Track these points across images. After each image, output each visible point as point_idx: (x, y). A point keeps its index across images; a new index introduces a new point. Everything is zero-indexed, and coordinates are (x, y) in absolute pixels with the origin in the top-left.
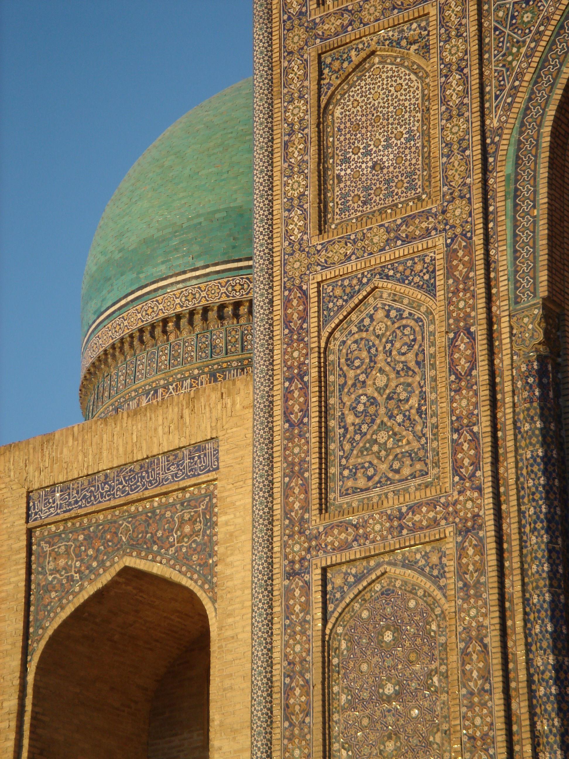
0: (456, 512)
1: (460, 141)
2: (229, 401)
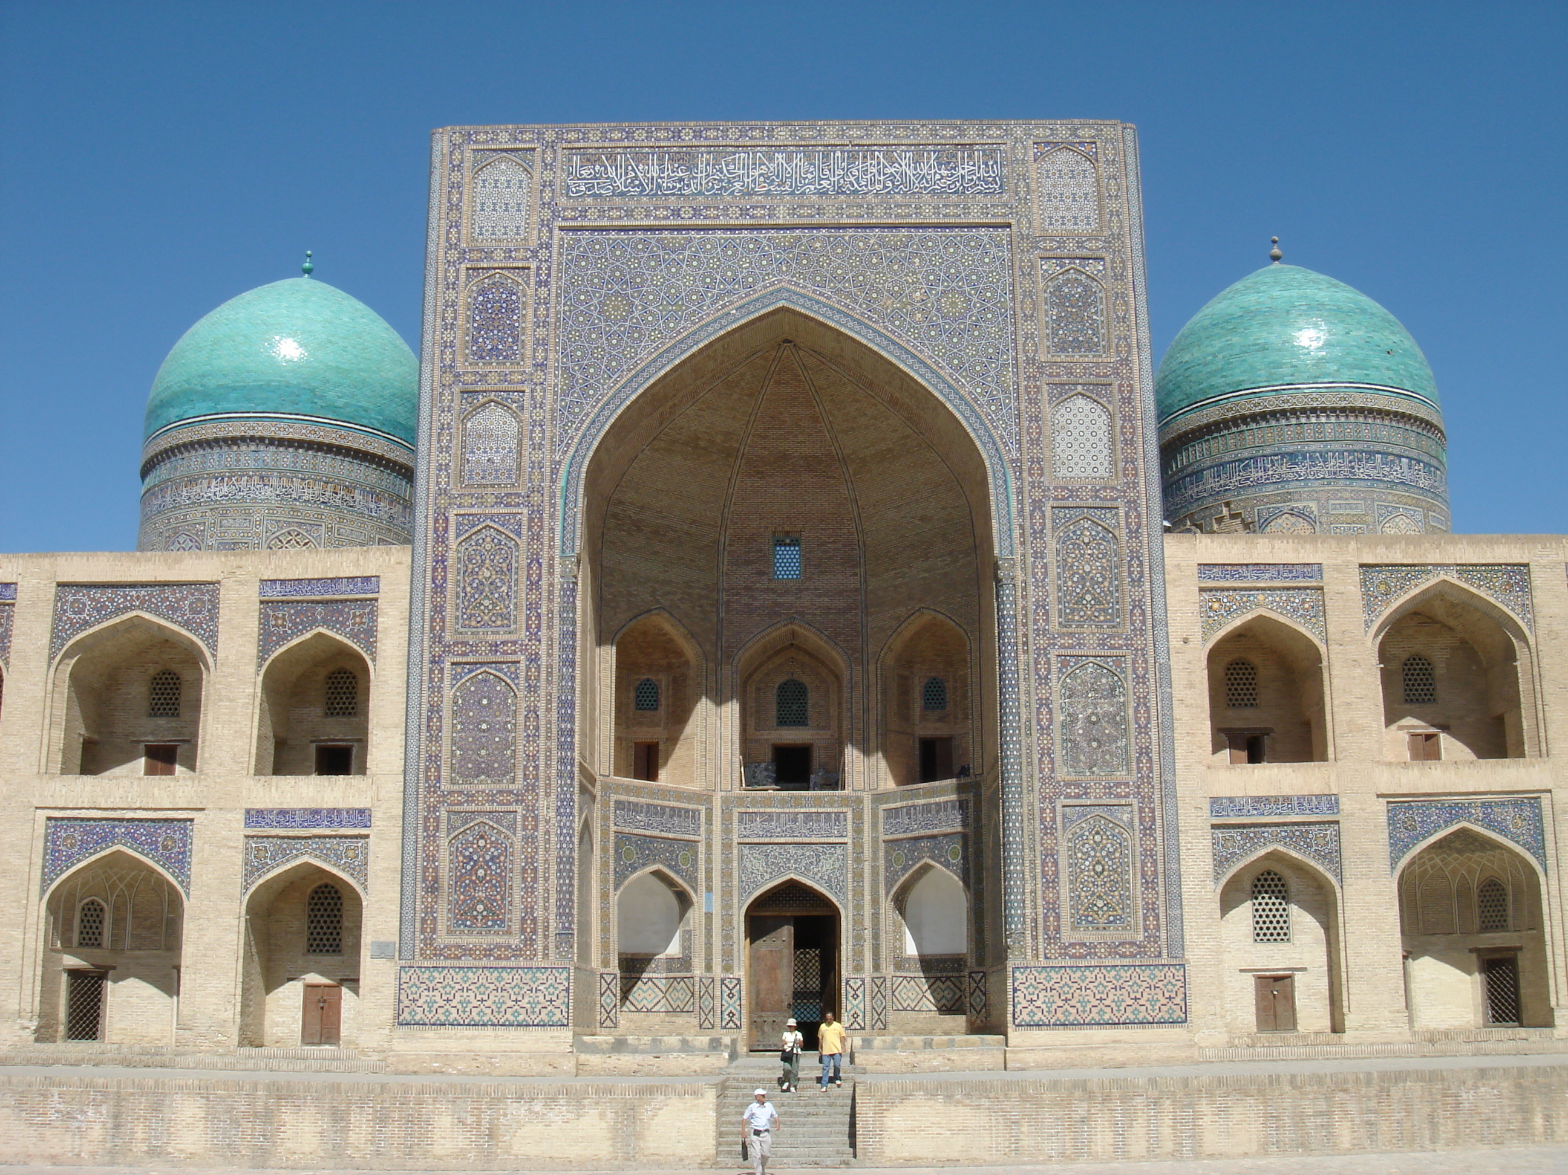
0: (527, 650)
1: (540, 462)
2: (387, 558)
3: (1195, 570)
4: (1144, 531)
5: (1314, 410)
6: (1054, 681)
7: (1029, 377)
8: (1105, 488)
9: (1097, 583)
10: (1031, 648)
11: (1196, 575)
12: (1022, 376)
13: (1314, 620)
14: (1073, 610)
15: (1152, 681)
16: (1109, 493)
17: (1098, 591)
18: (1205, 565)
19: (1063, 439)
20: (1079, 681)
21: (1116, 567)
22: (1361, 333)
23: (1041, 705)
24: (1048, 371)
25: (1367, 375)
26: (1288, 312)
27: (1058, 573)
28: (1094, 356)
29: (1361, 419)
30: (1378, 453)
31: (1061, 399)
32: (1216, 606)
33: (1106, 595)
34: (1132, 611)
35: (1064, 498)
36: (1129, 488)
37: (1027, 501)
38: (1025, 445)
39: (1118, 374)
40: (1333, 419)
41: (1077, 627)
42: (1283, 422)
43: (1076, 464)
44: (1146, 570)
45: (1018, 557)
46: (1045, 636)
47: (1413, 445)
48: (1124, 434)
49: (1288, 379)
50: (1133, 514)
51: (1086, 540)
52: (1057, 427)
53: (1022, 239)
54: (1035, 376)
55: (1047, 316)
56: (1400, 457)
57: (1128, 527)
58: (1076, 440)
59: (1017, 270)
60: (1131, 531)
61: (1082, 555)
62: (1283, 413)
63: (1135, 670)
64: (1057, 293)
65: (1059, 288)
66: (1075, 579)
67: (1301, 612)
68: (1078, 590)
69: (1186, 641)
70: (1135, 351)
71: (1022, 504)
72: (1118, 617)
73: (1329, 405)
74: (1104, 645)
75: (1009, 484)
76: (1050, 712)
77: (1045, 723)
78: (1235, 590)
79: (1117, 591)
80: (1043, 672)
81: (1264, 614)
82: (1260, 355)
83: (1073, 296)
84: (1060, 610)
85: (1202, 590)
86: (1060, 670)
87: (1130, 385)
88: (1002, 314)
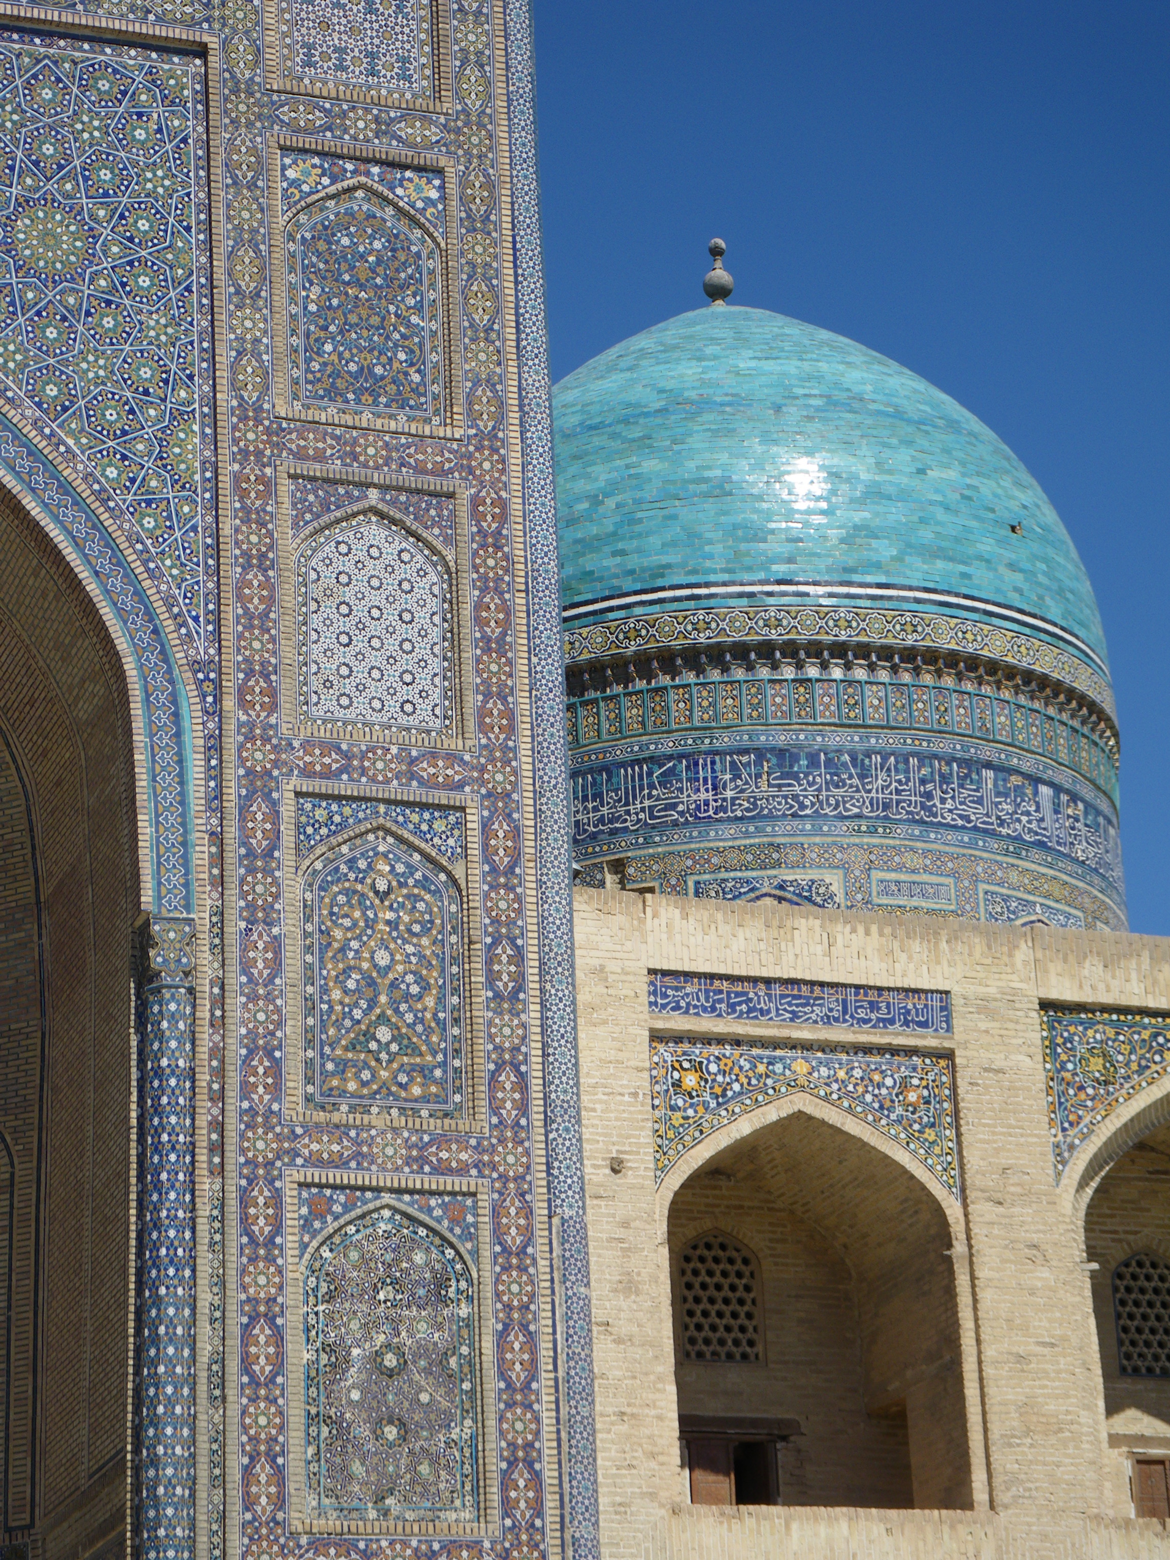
3: (642, 984)
4: (529, 871)
5: (840, 650)
6: (291, 1251)
7: (245, 453)
8: (432, 756)
9: (407, 997)
10: (234, 1158)
11: (644, 999)
12: (226, 449)
13: (930, 1134)
14: (342, 1066)
15: (543, 1263)
16: (443, 770)
17: (409, 1018)
18: (665, 973)
19: (328, 622)
20: (354, 1255)
21: (454, 960)
22: (952, 474)
23: (254, 1318)
24: (294, 442)
25: (965, 576)
26: (778, 409)
27: (309, 967)
28: (410, 419)
29: (949, 681)
30: (988, 765)
31: (325, 519)
32: (690, 1080)
33: (428, 1030)
34: (494, 1076)
35: (328, 774)
36: (492, 760)
37: (233, 773)
38: (230, 629)
39: (471, 471)
40: (883, 676)
41: (352, 1109)
42: (764, 673)
43: (361, 688)
44: (532, 971)
45: (203, 917)
46: (269, 1128)
47: (1063, 756)
48: (480, 622)
49: (780, 569)
50: (501, 828)
51: (382, 886)
52: (316, 591)
53: (236, 91)
54: (259, 453)
55: (292, 300)
56: (1036, 781)
57: (487, 860)
58: (361, 627)
59: (218, 171)
60: (494, 870)
61: (370, 924)
62: (766, 650)
63: (498, 1234)
64: (322, 246)
65: (326, 232)
66: (351, 985)
67: (899, 1110)
68: (357, 1014)
69: (616, 1167)
70: (514, 417)
71: (219, 778)
72: (458, 1090)
73: (876, 639)
74: (422, 1160)
75: (186, 724)
76: (278, 1337)
77: (262, 1367)
78: (737, 1042)
79: (456, 1021)
80: (262, 1227)
81: (809, 1110)
82: (710, 506)
83: (363, 257)
84: (309, 1063)
85: (657, 1037)
86: (306, 1225)
87: (502, 504)
88: (176, 282)
